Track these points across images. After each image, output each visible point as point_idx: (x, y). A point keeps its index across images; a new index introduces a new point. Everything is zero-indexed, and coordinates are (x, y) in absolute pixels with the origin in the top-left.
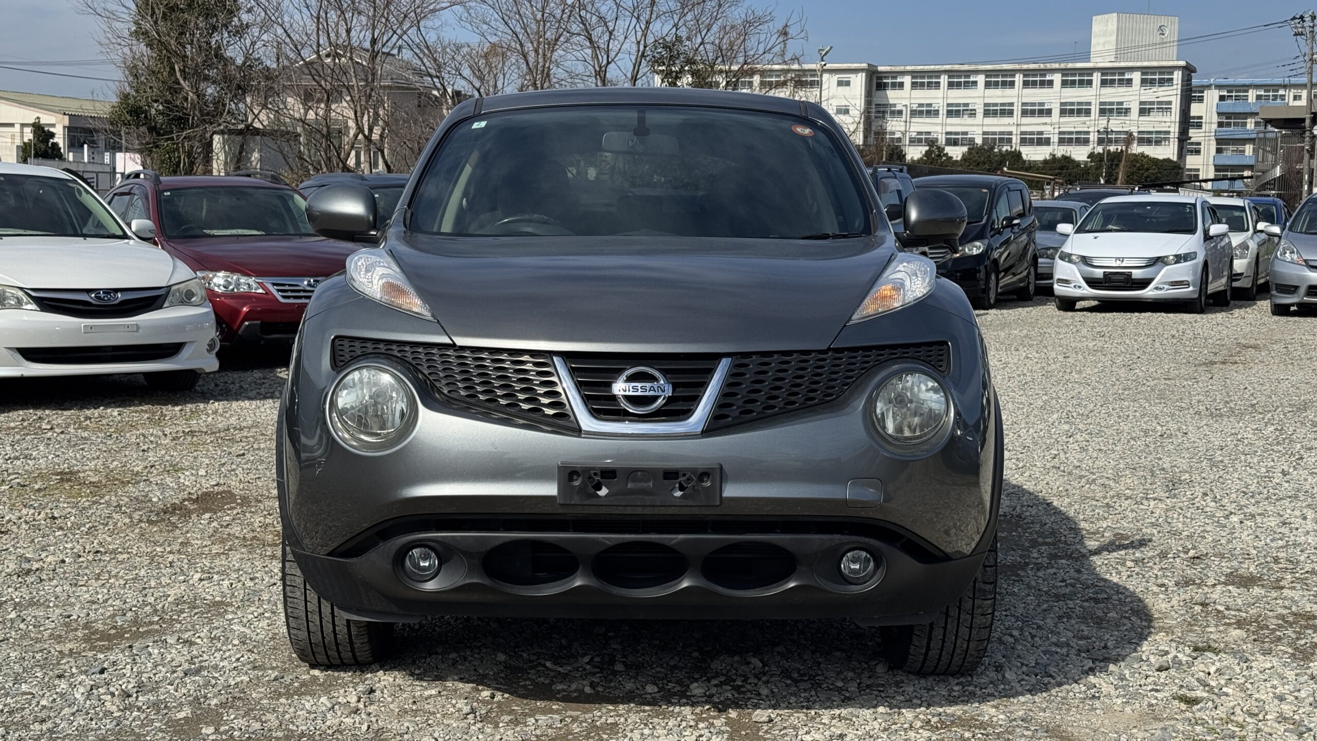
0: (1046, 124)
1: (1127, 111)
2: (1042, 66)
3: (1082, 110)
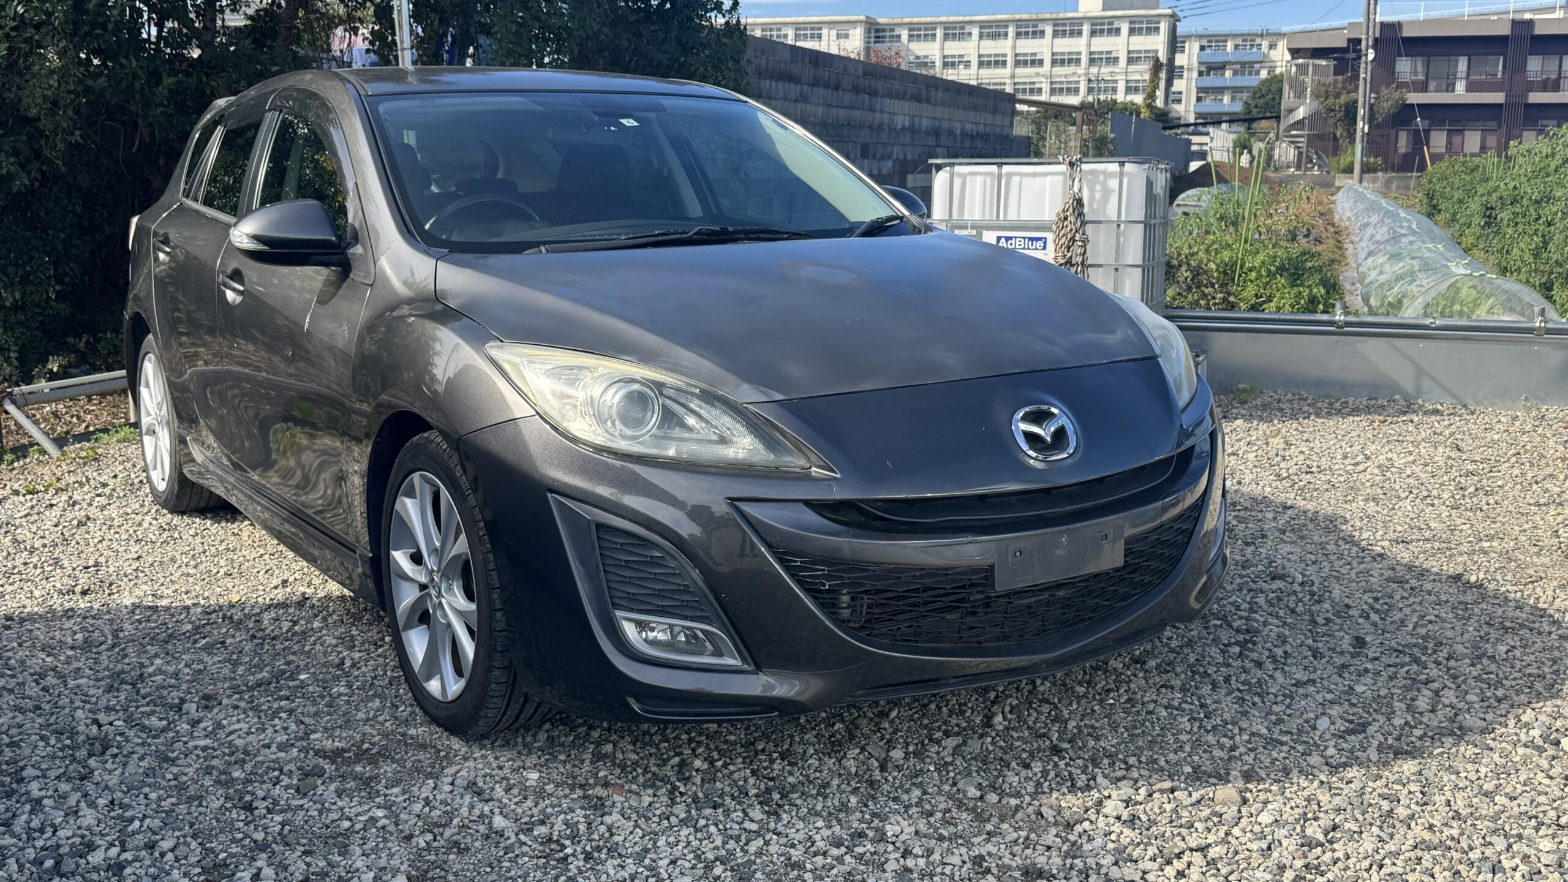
0: (1038, 74)
1: (1116, 59)
2: (1034, 17)
3: (1073, 60)
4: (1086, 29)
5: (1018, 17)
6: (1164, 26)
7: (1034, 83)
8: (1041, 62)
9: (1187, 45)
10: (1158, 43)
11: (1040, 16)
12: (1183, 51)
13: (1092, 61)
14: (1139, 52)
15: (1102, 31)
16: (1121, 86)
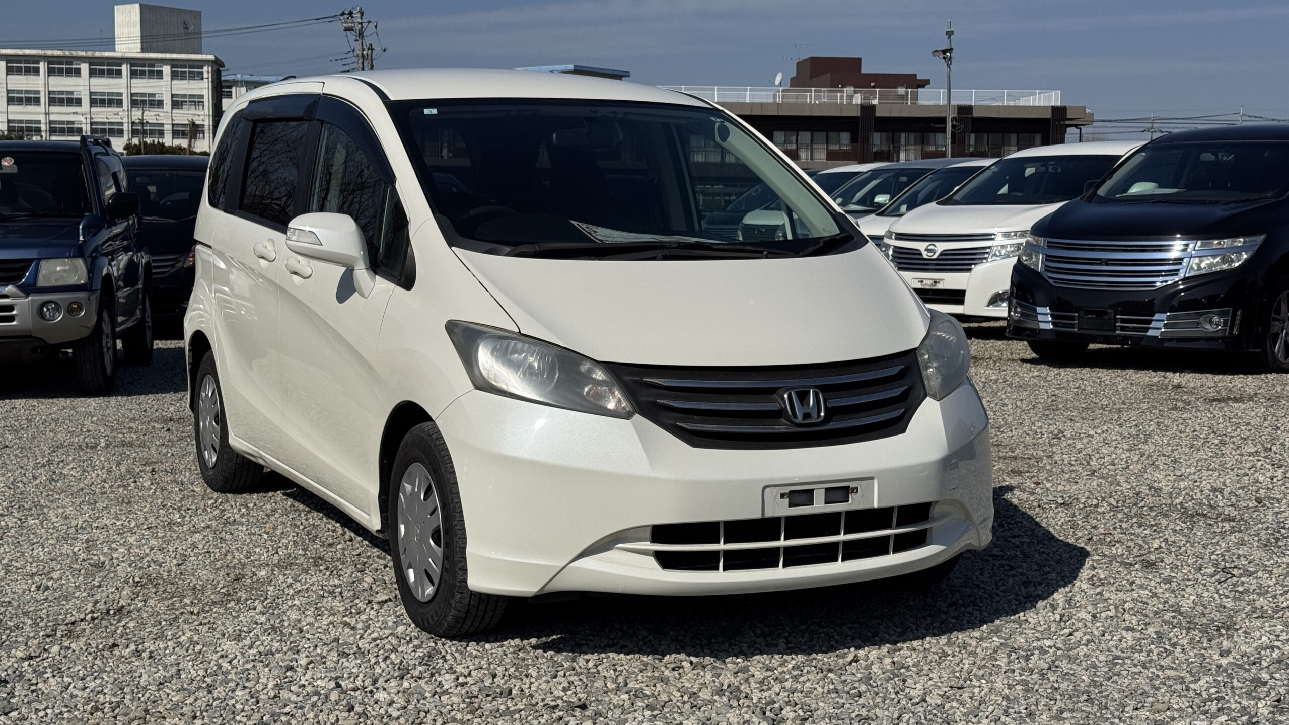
0: (76, 113)
1: (160, 103)
2: (67, 53)
3: (113, 101)
4: (125, 69)
5: (49, 53)
6: (206, 71)
7: (72, 123)
8: (78, 102)
9: (233, 89)
10: (203, 87)
11: (74, 54)
12: (229, 95)
13: (134, 103)
14: (184, 96)
15: (142, 74)
16: (168, 128)
